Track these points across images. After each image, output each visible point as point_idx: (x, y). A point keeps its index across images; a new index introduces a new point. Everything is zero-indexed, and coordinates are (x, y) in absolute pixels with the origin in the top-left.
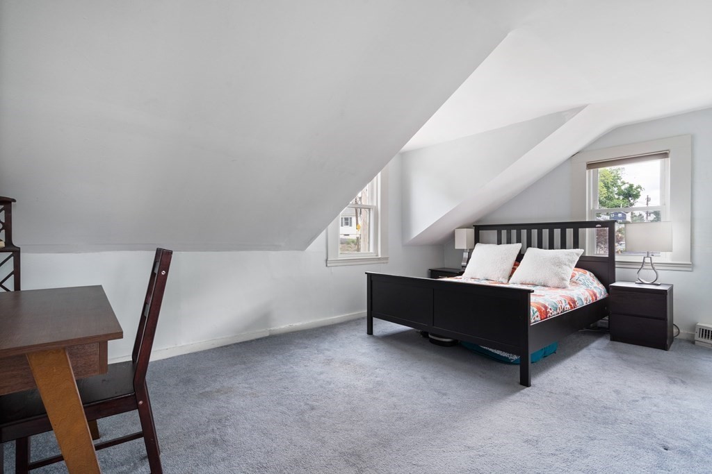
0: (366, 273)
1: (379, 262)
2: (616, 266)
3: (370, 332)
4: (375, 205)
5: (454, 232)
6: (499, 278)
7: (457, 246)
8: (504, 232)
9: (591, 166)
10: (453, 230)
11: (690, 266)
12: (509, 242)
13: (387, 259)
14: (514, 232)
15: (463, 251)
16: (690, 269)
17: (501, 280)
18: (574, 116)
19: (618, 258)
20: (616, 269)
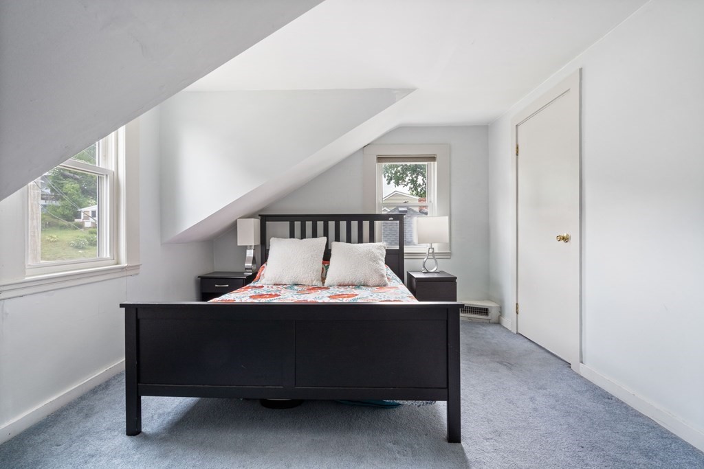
0: (122, 306)
1: (124, 274)
2: (405, 257)
3: (134, 428)
4: (113, 168)
5: (236, 221)
6: (312, 281)
7: (241, 242)
8: (298, 224)
9: (380, 159)
10: (233, 220)
11: (448, 255)
12: (315, 235)
13: (137, 267)
14: (309, 224)
15: (245, 248)
16: (449, 257)
17: (314, 283)
18: (404, 97)
19: (407, 249)
20: (405, 260)
